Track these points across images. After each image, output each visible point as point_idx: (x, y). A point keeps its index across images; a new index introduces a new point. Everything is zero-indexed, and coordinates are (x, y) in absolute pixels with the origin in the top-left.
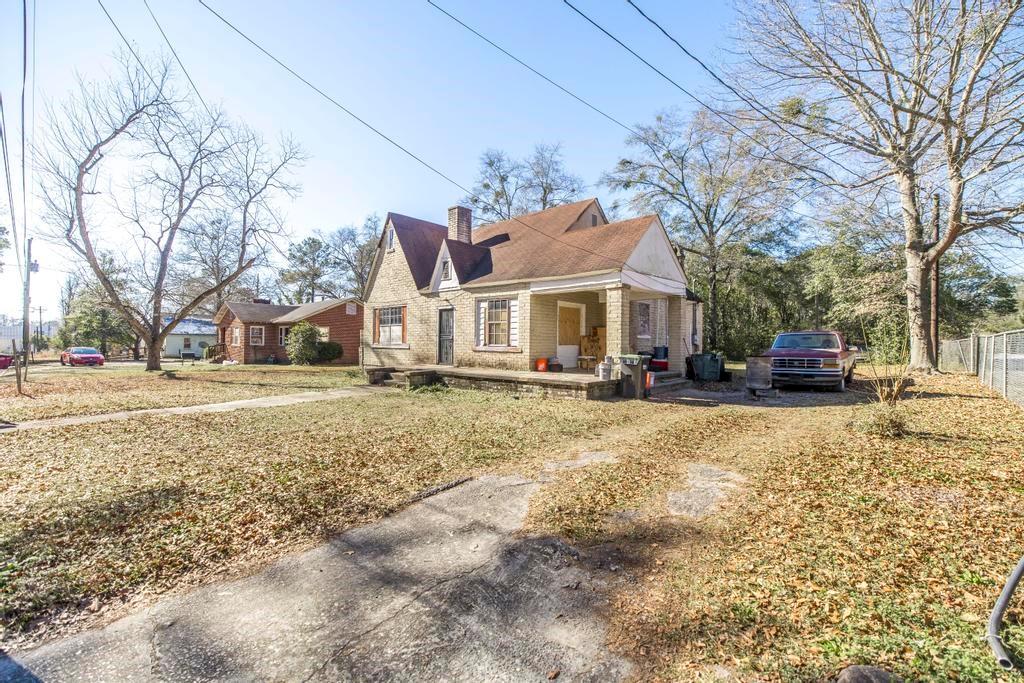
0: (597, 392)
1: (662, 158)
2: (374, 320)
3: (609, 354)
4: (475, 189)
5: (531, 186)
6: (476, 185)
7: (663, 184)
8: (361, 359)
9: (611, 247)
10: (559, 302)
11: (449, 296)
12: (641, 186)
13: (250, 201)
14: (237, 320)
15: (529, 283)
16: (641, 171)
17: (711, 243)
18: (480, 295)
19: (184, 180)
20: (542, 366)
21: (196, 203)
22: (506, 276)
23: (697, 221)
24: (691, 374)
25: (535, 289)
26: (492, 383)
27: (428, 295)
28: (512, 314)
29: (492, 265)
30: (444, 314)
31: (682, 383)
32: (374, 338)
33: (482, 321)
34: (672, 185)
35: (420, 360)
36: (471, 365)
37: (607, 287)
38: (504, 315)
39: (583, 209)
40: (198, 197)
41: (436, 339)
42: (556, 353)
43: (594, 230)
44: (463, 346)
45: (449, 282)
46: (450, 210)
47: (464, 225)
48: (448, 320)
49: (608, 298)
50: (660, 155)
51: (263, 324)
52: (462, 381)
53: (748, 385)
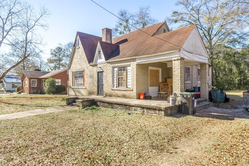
0: (169, 112)
1: (190, 10)
2: (73, 76)
3: (174, 92)
4: (116, 25)
5: (138, 23)
6: (116, 24)
7: (190, 21)
8: (68, 93)
9: (174, 40)
10: (149, 67)
11: (101, 66)
12: (182, 22)
13: (28, 31)
14: (26, 77)
15: (136, 59)
16: (181, 16)
17: (211, 43)
18: (114, 65)
19: (4, 24)
20: (142, 97)
21: (10, 33)
22: (125, 56)
23: (205, 35)
24: (211, 99)
25: (138, 61)
26: (118, 106)
27: (93, 66)
28: (128, 73)
29: (119, 52)
30: (100, 74)
31: (208, 104)
32: (73, 84)
33: (115, 76)
34: (194, 21)
35: (90, 93)
36: (111, 96)
37: (173, 59)
38: (125, 74)
39: (159, 27)
40: (11, 31)
41: (96, 84)
42: (148, 90)
43: (165, 34)
44: (107, 87)
45: (101, 60)
46: (103, 30)
47: (109, 36)
48: (101, 76)
49: (173, 65)
50: (189, 9)
51: (36, 79)
52: (105, 104)
53: (245, 106)
